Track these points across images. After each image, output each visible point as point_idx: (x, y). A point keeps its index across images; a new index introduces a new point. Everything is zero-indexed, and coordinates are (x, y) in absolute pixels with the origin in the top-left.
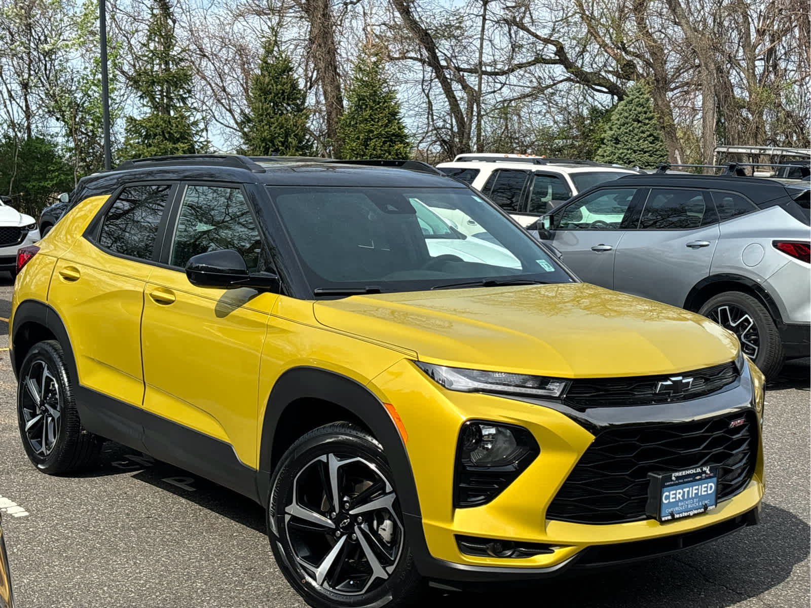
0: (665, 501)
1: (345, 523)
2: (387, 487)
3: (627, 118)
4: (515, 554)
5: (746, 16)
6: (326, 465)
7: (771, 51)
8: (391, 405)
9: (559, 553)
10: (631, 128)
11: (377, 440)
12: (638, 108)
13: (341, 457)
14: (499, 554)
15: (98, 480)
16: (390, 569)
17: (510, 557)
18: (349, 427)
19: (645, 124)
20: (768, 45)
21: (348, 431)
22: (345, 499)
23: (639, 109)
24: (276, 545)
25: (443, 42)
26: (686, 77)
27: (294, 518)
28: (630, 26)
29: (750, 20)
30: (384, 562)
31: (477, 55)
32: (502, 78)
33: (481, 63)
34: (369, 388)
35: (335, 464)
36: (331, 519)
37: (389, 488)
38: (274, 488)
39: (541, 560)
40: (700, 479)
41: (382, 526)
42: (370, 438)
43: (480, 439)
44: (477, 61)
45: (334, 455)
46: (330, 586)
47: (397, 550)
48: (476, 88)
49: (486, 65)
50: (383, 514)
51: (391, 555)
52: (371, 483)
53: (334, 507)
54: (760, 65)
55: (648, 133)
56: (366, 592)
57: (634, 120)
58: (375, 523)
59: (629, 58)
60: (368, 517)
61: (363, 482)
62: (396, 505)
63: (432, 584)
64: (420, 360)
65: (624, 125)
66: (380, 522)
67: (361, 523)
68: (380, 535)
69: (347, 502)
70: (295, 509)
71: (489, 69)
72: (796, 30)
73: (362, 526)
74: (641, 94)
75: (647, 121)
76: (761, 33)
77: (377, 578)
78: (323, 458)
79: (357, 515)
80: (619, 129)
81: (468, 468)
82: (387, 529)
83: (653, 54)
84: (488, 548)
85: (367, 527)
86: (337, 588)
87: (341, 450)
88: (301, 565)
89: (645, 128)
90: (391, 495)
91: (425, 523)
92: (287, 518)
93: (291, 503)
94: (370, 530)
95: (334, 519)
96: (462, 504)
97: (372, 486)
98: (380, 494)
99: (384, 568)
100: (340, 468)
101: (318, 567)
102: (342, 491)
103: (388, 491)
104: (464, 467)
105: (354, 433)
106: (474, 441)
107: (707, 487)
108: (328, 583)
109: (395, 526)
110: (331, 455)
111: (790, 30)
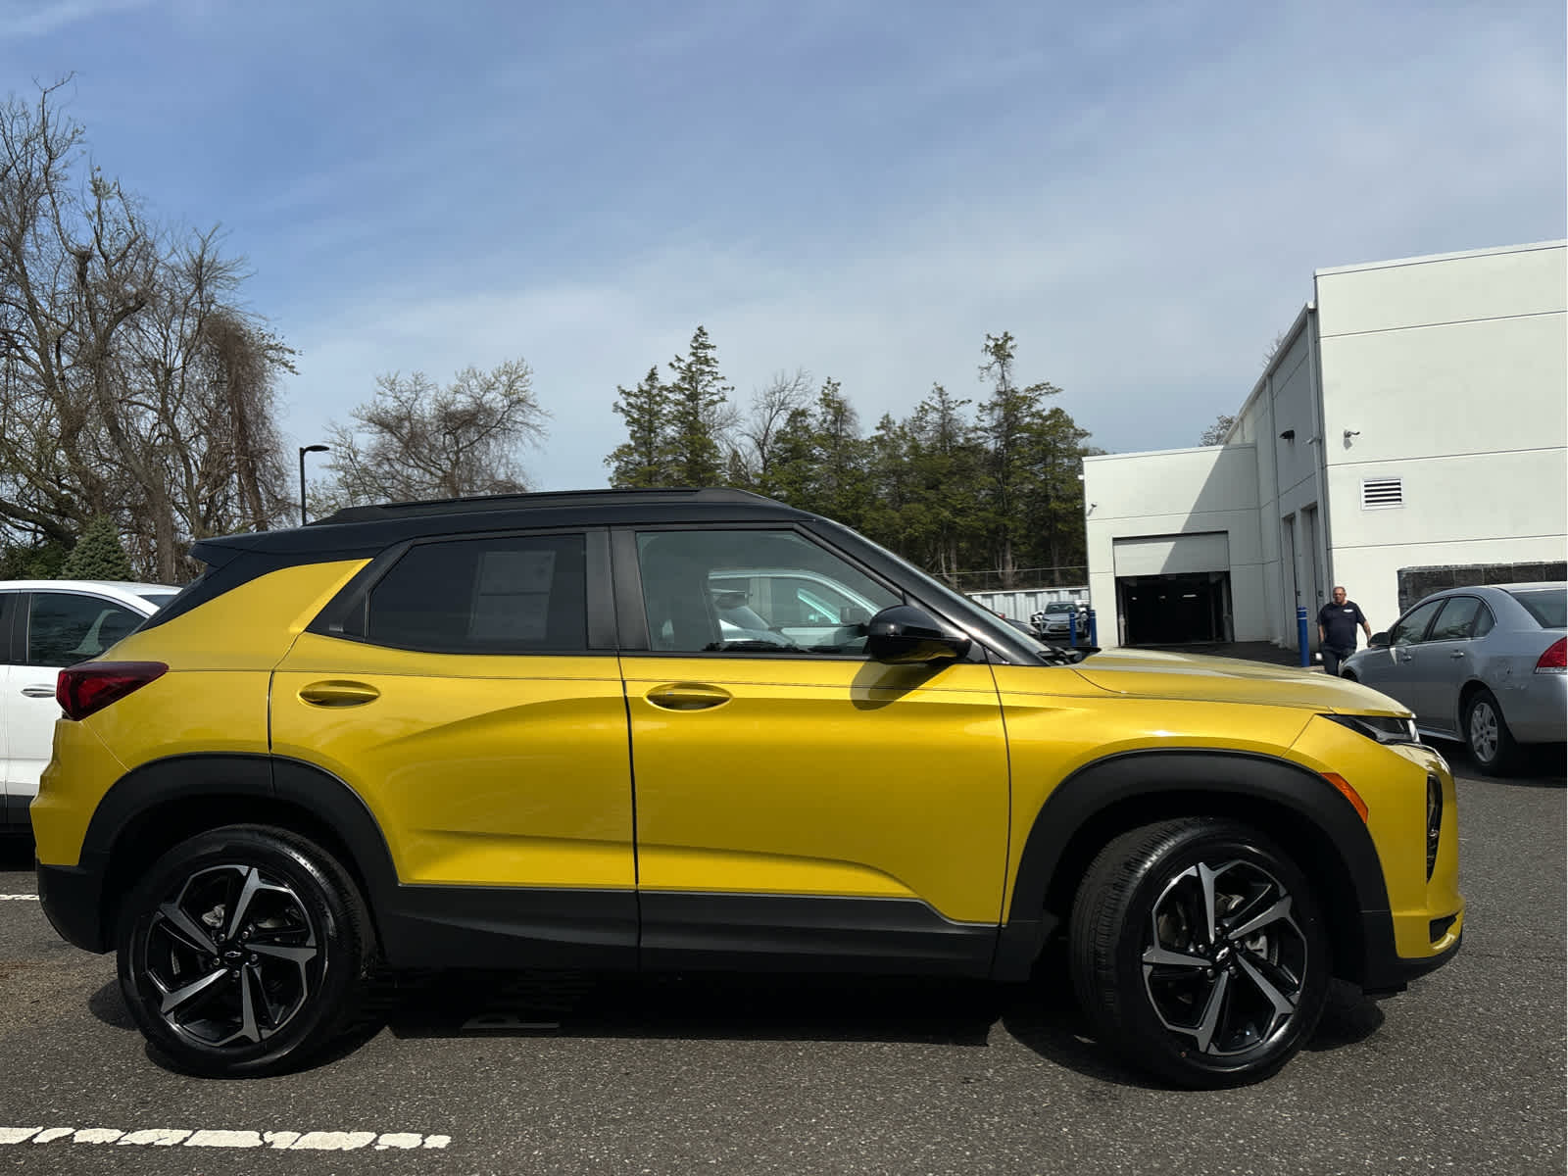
2: (1281, 891)
3: (93, 557)
10: (99, 569)
12: (106, 547)
16: (1295, 998)
19: (118, 565)
23: (109, 548)
29: (191, 462)
34: (1290, 758)
55: (121, 575)
56: (1268, 1039)
57: (104, 560)
65: (90, 565)
74: (108, 531)
75: (119, 562)
77: (1280, 1016)
80: (84, 570)
89: (115, 569)
90: (1286, 899)
103: (1282, 894)
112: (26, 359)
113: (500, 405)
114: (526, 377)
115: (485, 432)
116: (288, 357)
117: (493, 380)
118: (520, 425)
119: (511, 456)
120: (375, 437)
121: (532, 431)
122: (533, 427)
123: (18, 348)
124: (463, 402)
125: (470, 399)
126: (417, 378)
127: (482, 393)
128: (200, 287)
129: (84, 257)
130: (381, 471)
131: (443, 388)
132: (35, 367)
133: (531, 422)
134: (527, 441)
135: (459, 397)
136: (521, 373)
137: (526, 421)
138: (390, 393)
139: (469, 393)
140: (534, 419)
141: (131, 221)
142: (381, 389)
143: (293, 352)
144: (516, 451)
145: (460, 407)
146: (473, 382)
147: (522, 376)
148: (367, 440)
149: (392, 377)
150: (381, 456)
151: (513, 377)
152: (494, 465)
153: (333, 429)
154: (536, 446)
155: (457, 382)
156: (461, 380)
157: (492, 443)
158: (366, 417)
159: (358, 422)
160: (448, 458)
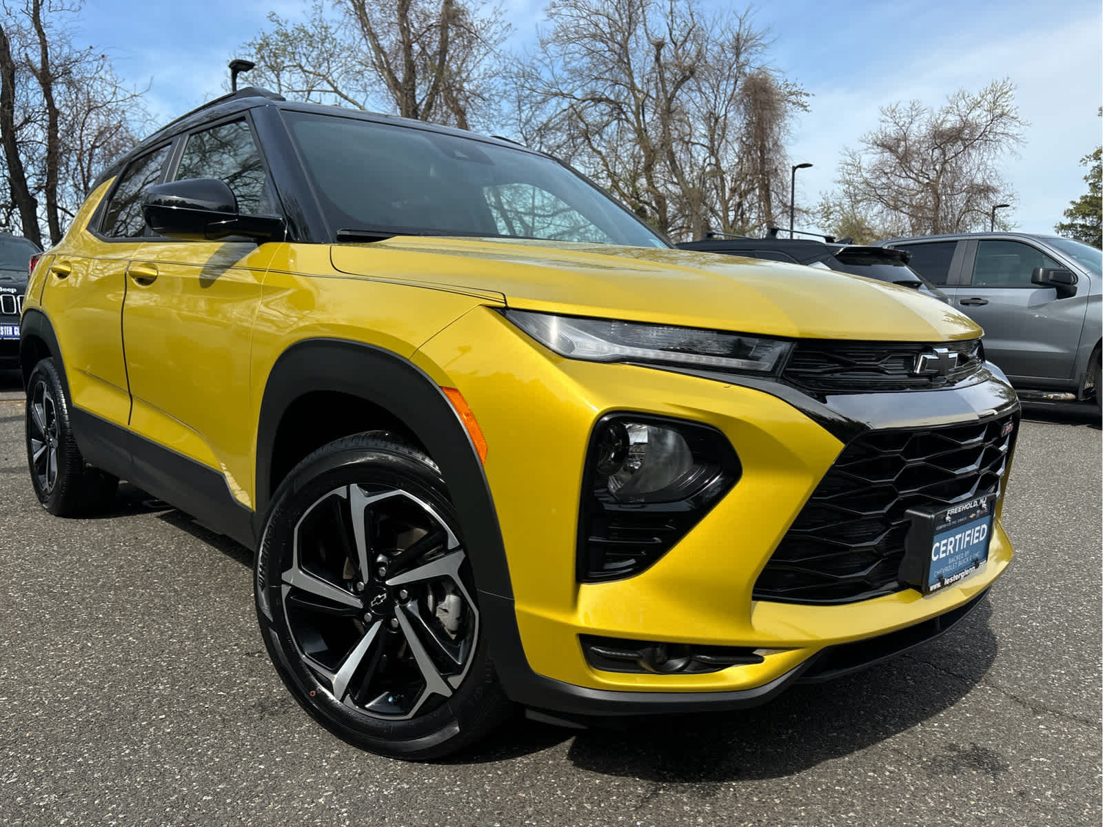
0: (934, 558)
1: (378, 600)
2: (450, 541)
4: (689, 667)
5: (723, 180)
6: (346, 504)
7: (740, 205)
8: (456, 390)
9: (773, 662)
11: (431, 459)
13: (371, 489)
14: (661, 668)
15: (111, 521)
16: (456, 681)
17: (680, 671)
18: (386, 439)
20: (738, 200)
21: (381, 445)
22: (380, 559)
24: (269, 633)
25: (506, 192)
26: (679, 222)
27: (295, 591)
28: (643, 181)
30: (445, 668)
31: (531, 201)
32: (549, 220)
33: (534, 207)
34: (415, 361)
35: (360, 500)
36: (356, 593)
37: (453, 541)
38: (263, 542)
39: (738, 676)
40: (975, 518)
41: (443, 605)
42: (419, 457)
43: (625, 452)
44: (531, 206)
45: (358, 485)
46: (356, 703)
47: (468, 646)
48: (531, 225)
49: (537, 208)
50: (444, 584)
51: (457, 656)
52: (424, 532)
53: (360, 572)
54: (732, 215)
56: (414, 717)
58: (431, 598)
59: (641, 205)
60: (418, 590)
61: (409, 529)
62: (464, 571)
63: (531, 715)
64: (509, 305)
66: (440, 598)
67: (407, 601)
68: (438, 619)
69: (382, 564)
70: (297, 577)
71: (540, 212)
72: (757, 191)
73: (409, 605)
76: (733, 190)
77: (433, 695)
78: (341, 491)
79: (399, 588)
81: (607, 507)
82: (450, 610)
83: (657, 203)
84: (641, 657)
85: (416, 607)
86: (367, 706)
87: (371, 478)
88: (309, 667)
90: (457, 554)
91: (519, 611)
92: (285, 590)
93: (290, 566)
94: (421, 613)
95: (362, 592)
96: (594, 574)
97: (426, 537)
98: (439, 551)
99: (445, 679)
100: (369, 508)
101: (335, 672)
102: (375, 546)
103: (451, 546)
104: (600, 504)
105: (392, 447)
106: (613, 455)
107: (979, 531)
108: (352, 698)
109: (463, 605)
110: (354, 487)
111: (753, 189)
112: (627, 120)
113: (984, 120)
114: (1010, 93)
115: (968, 145)
116: (804, 99)
117: (979, 99)
118: (1001, 136)
119: (989, 163)
120: (877, 156)
121: (1011, 141)
122: (1012, 136)
123: (624, 113)
124: (952, 121)
125: (958, 118)
126: (914, 105)
127: (968, 112)
128: (738, 55)
129: (660, 46)
130: (879, 183)
131: (936, 111)
132: (632, 124)
133: (1010, 133)
134: (1006, 149)
135: (950, 117)
136: (1004, 91)
137: (1006, 131)
138: (890, 120)
139: (956, 112)
140: (1012, 130)
141: (691, 15)
142: (884, 117)
143: (808, 95)
144: (994, 158)
145: (948, 125)
146: (962, 103)
147: (1006, 93)
148: (870, 158)
149: (893, 107)
150: (880, 170)
151: (998, 93)
152: (974, 172)
153: (847, 153)
154: (1013, 152)
155: (949, 105)
156: (951, 102)
157: (974, 153)
158: (872, 141)
159: (864, 146)
160: (935, 169)
